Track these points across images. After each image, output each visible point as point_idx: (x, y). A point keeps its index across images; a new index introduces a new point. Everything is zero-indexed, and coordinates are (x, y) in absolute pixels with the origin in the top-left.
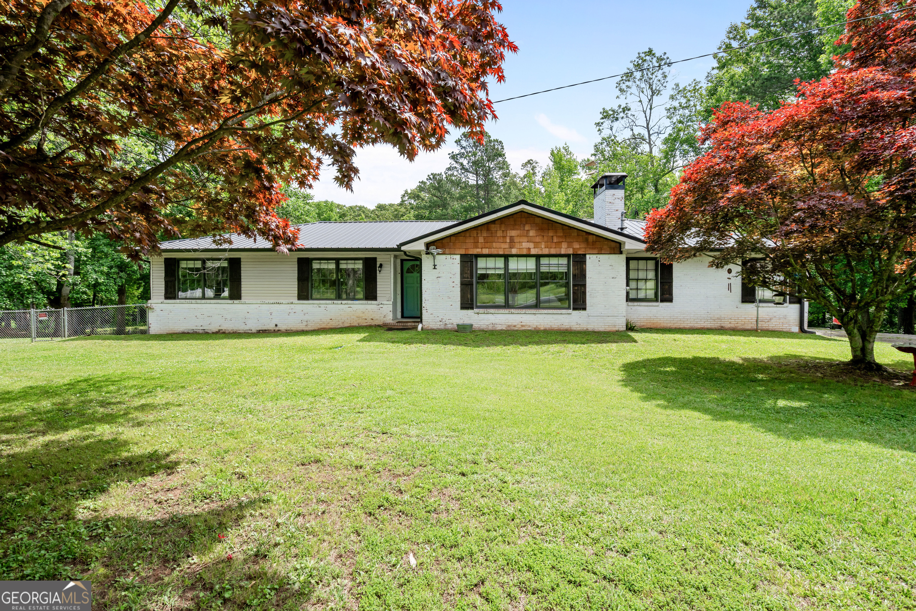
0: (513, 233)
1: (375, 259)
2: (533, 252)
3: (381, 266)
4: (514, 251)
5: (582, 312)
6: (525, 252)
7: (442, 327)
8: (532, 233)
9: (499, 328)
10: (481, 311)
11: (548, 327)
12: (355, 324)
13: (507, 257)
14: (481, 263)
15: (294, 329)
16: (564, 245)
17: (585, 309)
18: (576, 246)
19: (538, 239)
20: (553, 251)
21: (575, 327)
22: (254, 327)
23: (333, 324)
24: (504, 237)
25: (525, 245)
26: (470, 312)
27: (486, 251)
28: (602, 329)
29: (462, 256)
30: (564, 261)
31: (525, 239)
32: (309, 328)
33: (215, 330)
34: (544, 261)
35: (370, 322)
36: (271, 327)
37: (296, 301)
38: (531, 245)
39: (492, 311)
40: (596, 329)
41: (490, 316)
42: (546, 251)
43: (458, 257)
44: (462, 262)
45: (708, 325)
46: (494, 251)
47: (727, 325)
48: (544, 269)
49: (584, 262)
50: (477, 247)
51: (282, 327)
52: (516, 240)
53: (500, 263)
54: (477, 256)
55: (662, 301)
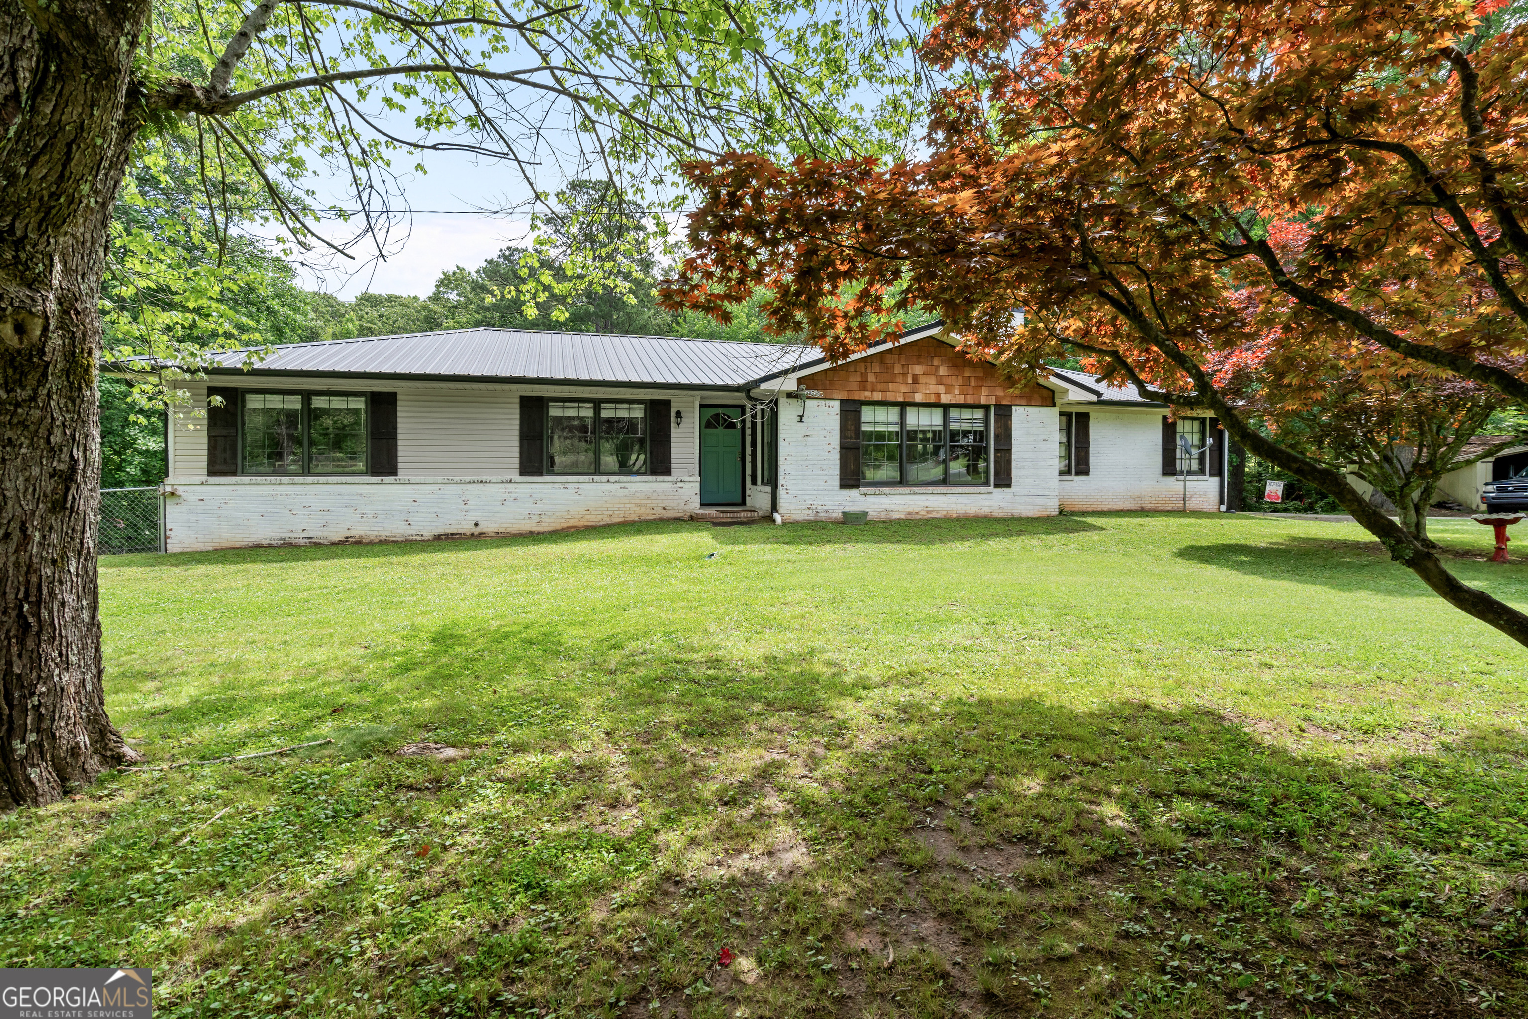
0: (918, 369)
1: (667, 403)
2: (945, 399)
3: (679, 414)
4: (918, 398)
5: (1006, 490)
6: (932, 400)
7: (812, 517)
8: (943, 371)
9: (896, 516)
10: (871, 490)
11: (962, 513)
12: (636, 517)
13: (903, 406)
14: (868, 415)
15: (514, 529)
16: (984, 391)
17: (1009, 485)
18: (1000, 392)
19: (952, 380)
20: (970, 400)
21: (998, 513)
22: (426, 527)
23: (593, 519)
24: (905, 375)
25: (934, 388)
26: (854, 492)
27: (878, 396)
28: (1030, 514)
29: (842, 401)
30: (979, 414)
31: (933, 380)
32: (545, 527)
33: (336, 538)
34: (954, 414)
35: (659, 514)
36: (466, 527)
37: (517, 477)
38: (941, 389)
39: (886, 490)
40: (1024, 515)
41: (883, 498)
42: (961, 399)
43: (837, 404)
44: (842, 412)
45: (1127, 505)
46: (890, 397)
47: (1148, 506)
48: (954, 426)
49: (1009, 416)
50: (864, 388)
51: (489, 527)
52: (922, 380)
53: (893, 414)
54: (863, 403)
55: (1077, 474)
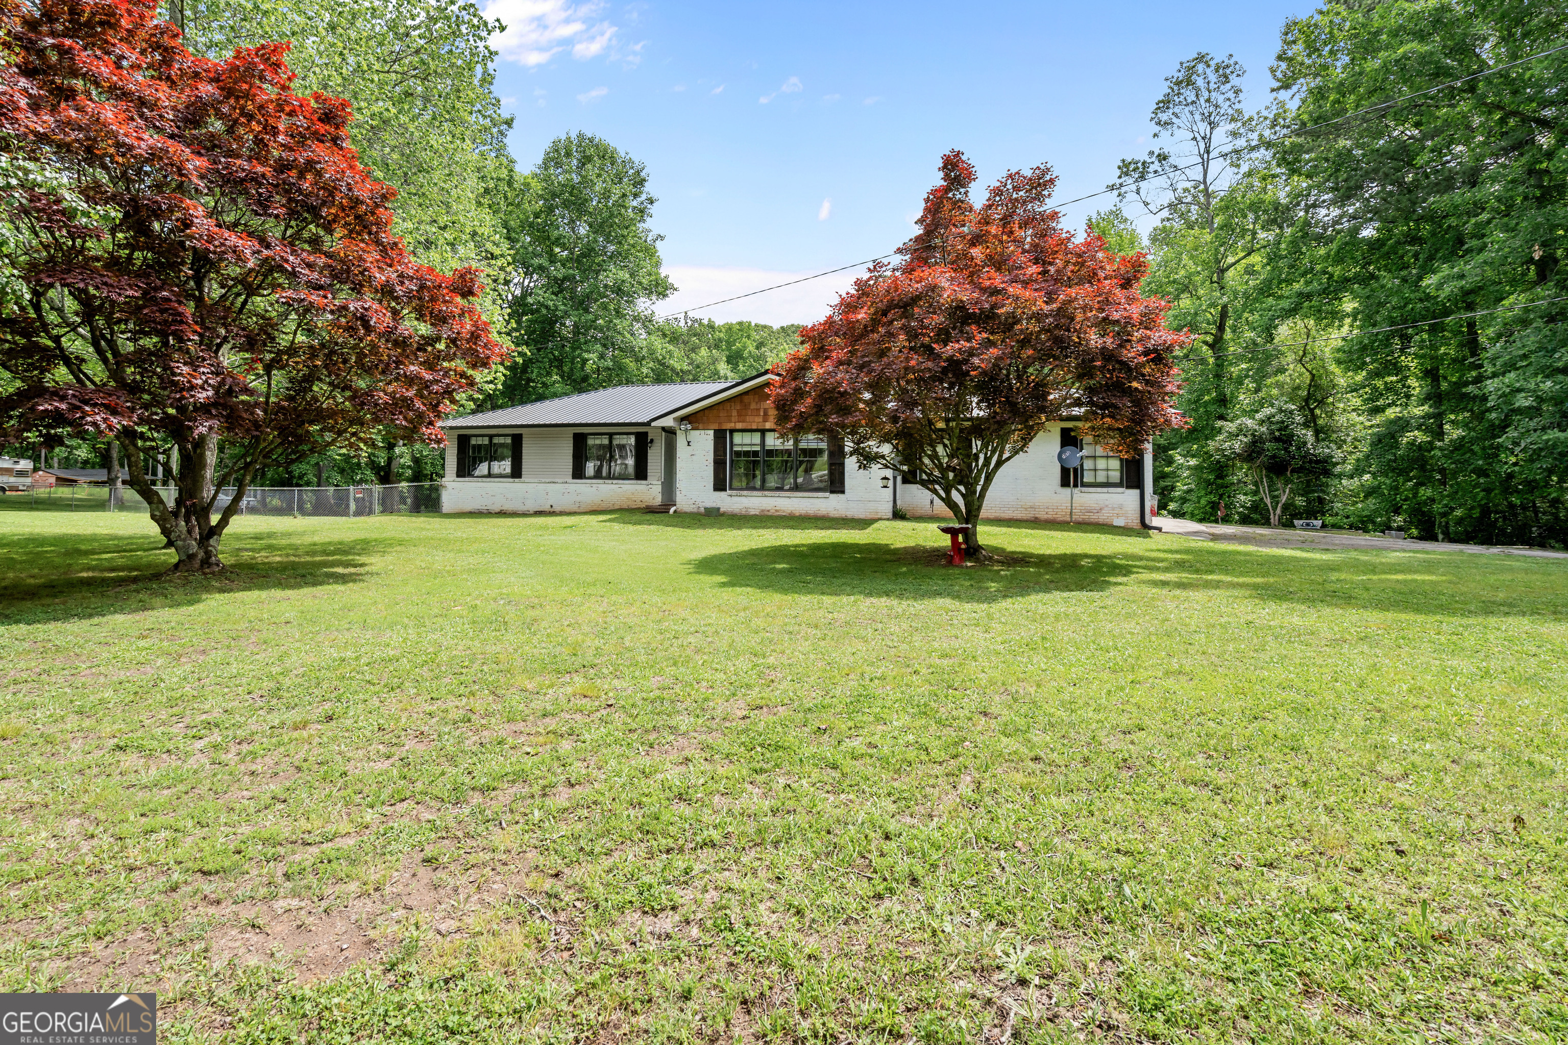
0: (767, 405)
1: (646, 433)
3: (652, 441)
5: (841, 496)
7: (695, 510)
9: (753, 512)
10: (730, 493)
11: (803, 512)
12: (625, 506)
13: (763, 432)
14: (738, 439)
15: (567, 510)
17: (843, 492)
21: (833, 514)
22: (531, 507)
23: (605, 506)
24: (758, 410)
26: (722, 494)
27: (739, 426)
28: (862, 517)
29: (714, 431)
32: (582, 510)
33: (497, 510)
35: (639, 504)
36: (547, 508)
37: (570, 480)
39: (748, 493)
40: (856, 517)
41: (743, 499)
43: (711, 432)
44: (714, 437)
46: (749, 426)
47: (1043, 516)
48: (802, 446)
50: (730, 421)
51: (557, 508)
52: (770, 412)
53: (757, 438)
54: (732, 431)
